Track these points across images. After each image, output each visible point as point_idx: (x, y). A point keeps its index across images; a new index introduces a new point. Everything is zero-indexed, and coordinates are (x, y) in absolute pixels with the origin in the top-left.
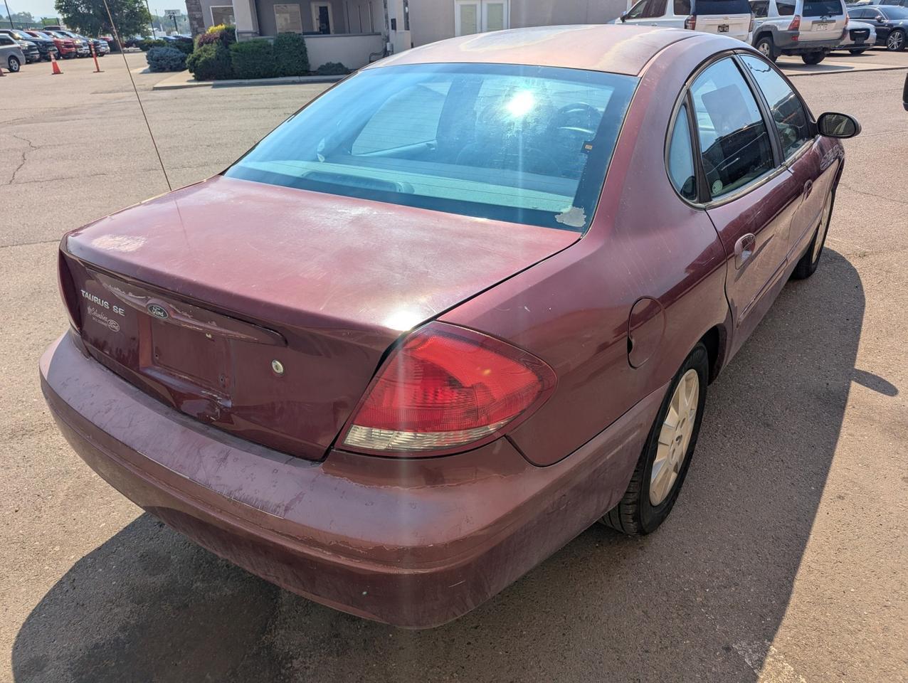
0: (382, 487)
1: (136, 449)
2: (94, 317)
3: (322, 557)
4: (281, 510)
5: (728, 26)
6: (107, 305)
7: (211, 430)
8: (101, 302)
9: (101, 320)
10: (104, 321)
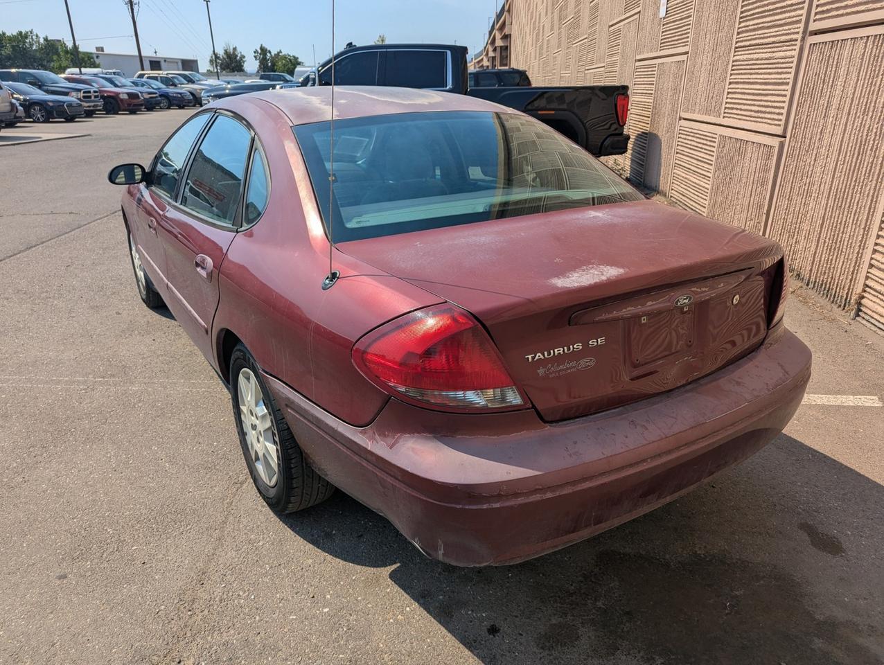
1: (704, 422)
6: (578, 346)
7: (702, 382)
8: (569, 349)
9: (565, 370)
10: (570, 368)
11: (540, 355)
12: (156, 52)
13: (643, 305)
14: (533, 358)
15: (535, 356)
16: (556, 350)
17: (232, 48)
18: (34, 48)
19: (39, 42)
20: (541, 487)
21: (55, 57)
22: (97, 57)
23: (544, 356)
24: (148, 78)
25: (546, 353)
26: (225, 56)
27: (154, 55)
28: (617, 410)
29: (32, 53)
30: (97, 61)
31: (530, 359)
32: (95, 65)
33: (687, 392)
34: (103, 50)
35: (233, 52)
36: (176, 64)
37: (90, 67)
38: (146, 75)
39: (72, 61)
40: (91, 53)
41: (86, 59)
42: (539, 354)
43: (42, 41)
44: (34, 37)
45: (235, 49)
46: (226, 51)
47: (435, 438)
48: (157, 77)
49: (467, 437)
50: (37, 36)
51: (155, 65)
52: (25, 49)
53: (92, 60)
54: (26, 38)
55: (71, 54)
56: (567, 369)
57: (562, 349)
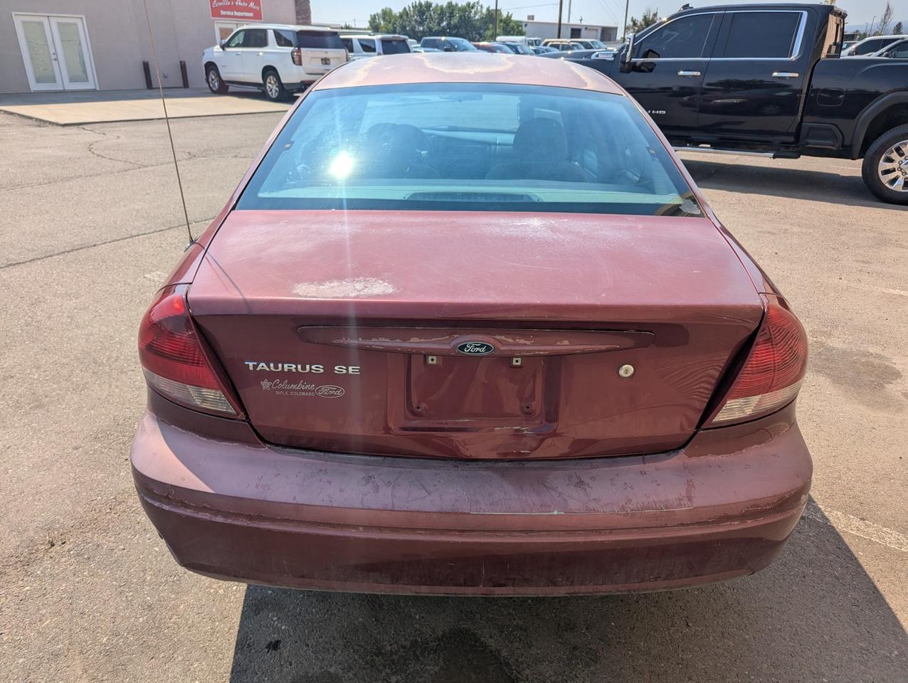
0: (744, 451)
1: (467, 511)
2: (277, 389)
3: (732, 529)
4: (685, 501)
5: (329, 60)
6: (318, 369)
7: (528, 465)
8: (304, 368)
9: (297, 391)
10: (306, 391)
11: (262, 366)
12: (581, 20)
13: (404, 340)
14: (255, 367)
15: (258, 364)
16: (286, 366)
17: (652, 14)
18: (477, 17)
19: (481, 12)
20: (209, 507)
21: (491, 26)
22: (526, 25)
23: (269, 368)
24: (552, 46)
25: (272, 365)
26: (643, 23)
27: (579, 23)
28: (372, 458)
29: (474, 22)
30: (524, 29)
31: (251, 368)
32: (521, 33)
33: (488, 469)
34: (533, 19)
35: (653, 19)
36: (595, 32)
37: (517, 35)
38: (550, 43)
39: (503, 29)
40: (521, 22)
41: (515, 27)
42: (264, 364)
43: (484, 11)
44: (479, 8)
45: (655, 15)
46: (645, 17)
47: (158, 420)
48: (559, 45)
49: (180, 429)
50: (482, 6)
51: (576, 32)
52: (469, 18)
53: (520, 28)
54: (473, 8)
55: (504, 23)
56: (302, 391)
57: (294, 366)
